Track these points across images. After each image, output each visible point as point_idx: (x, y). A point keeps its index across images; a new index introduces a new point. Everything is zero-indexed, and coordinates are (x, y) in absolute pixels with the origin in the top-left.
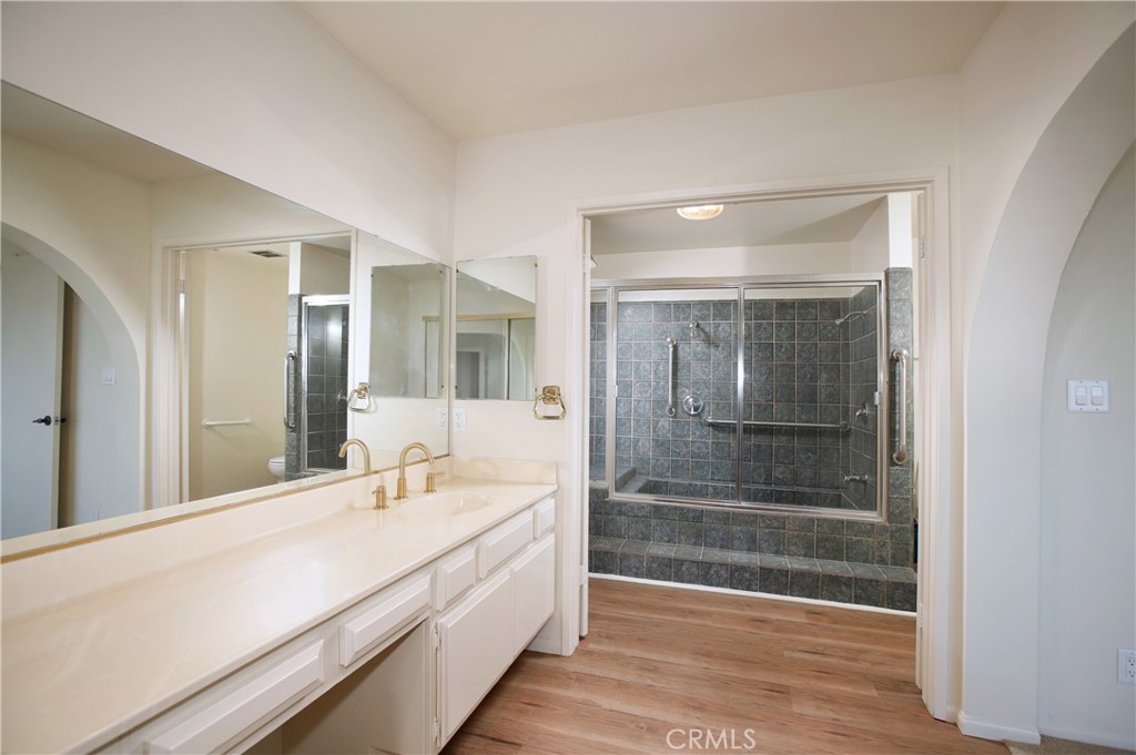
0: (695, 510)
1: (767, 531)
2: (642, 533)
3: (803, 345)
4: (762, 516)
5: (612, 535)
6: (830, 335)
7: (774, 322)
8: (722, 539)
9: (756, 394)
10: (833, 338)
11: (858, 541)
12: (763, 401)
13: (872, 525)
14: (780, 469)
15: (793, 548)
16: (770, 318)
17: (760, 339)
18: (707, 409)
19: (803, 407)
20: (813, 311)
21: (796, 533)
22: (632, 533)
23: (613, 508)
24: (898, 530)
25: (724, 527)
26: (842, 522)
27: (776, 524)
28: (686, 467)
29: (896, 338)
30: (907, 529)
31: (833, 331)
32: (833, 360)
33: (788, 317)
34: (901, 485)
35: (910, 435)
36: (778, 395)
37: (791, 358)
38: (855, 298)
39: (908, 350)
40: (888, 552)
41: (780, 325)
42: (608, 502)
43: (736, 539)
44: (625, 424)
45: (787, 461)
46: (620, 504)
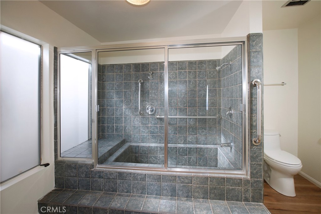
0: (141, 174)
1: (182, 185)
2: (112, 188)
3: (200, 81)
4: (179, 177)
5: (96, 189)
6: (212, 76)
7: (187, 71)
8: (156, 190)
9: (179, 104)
10: (213, 78)
11: (233, 189)
12: (182, 107)
13: (241, 180)
14: (190, 137)
15: (196, 194)
16: (185, 69)
17: (181, 79)
18: (157, 111)
19: (200, 109)
20: (205, 65)
21: (198, 185)
22: (107, 188)
23: (96, 174)
24: (255, 182)
25: (158, 183)
26: (224, 178)
27: (187, 181)
28: (148, 138)
29: (254, 73)
30: (260, 181)
31: (214, 74)
32: (213, 87)
33: (193, 68)
34: (257, 157)
35: (262, 128)
36: (189, 104)
37: (195, 87)
38: (224, 59)
39: (261, 80)
40: (250, 195)
41: (190, 72)
42: (93, 171)
43: (165, 190)
44: (120, 119)
45: (193, 133)
46: (100, 172)
